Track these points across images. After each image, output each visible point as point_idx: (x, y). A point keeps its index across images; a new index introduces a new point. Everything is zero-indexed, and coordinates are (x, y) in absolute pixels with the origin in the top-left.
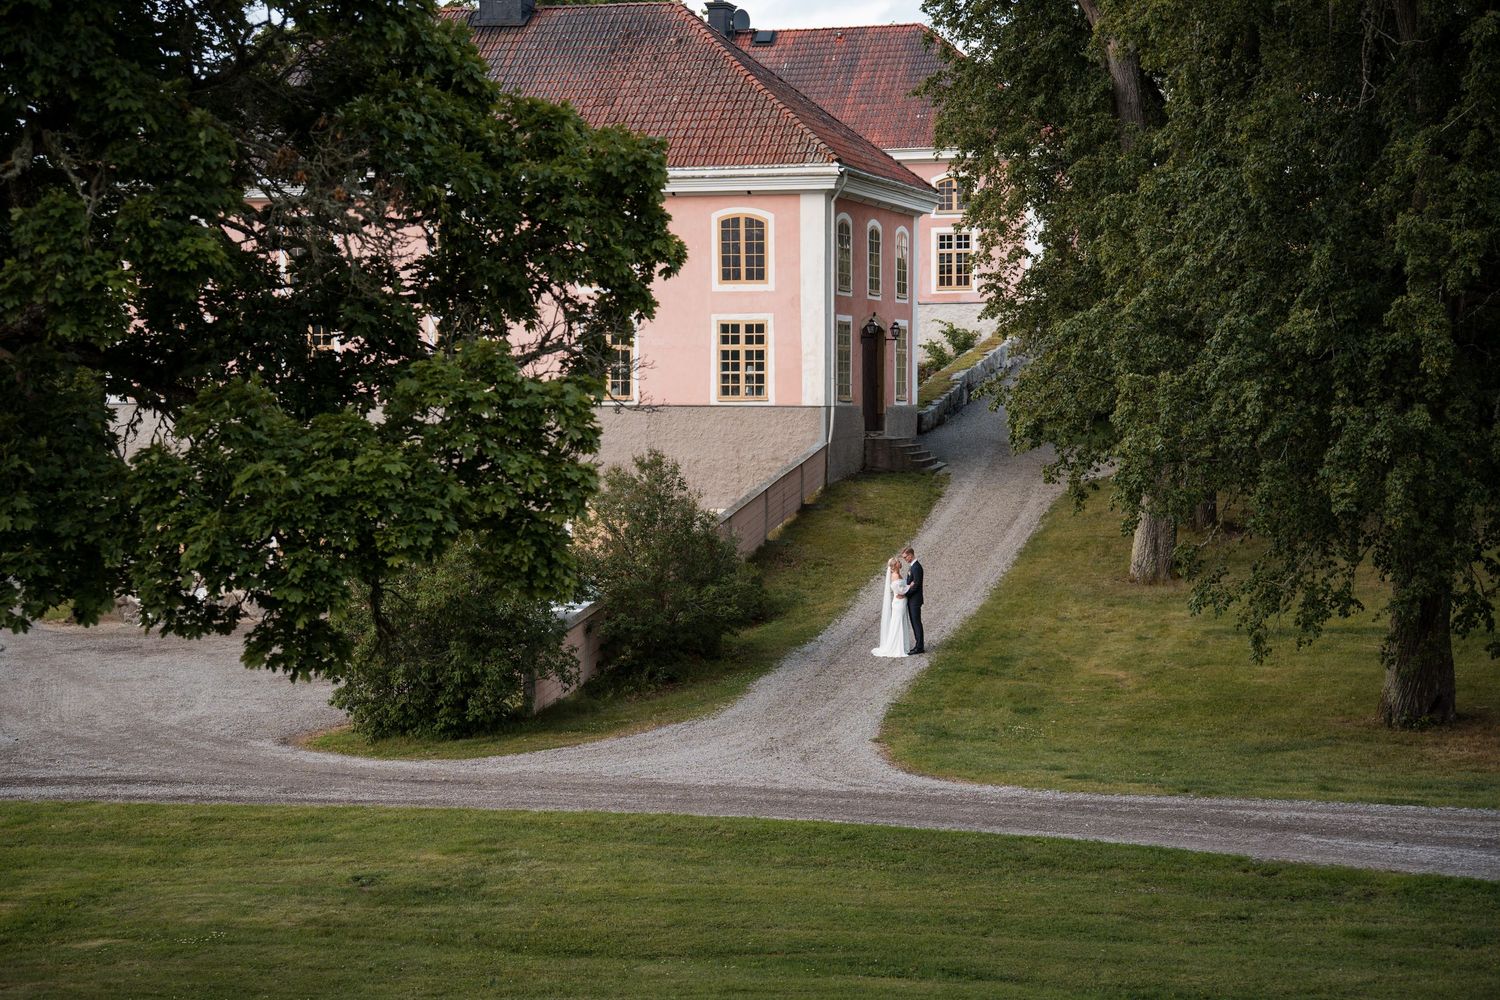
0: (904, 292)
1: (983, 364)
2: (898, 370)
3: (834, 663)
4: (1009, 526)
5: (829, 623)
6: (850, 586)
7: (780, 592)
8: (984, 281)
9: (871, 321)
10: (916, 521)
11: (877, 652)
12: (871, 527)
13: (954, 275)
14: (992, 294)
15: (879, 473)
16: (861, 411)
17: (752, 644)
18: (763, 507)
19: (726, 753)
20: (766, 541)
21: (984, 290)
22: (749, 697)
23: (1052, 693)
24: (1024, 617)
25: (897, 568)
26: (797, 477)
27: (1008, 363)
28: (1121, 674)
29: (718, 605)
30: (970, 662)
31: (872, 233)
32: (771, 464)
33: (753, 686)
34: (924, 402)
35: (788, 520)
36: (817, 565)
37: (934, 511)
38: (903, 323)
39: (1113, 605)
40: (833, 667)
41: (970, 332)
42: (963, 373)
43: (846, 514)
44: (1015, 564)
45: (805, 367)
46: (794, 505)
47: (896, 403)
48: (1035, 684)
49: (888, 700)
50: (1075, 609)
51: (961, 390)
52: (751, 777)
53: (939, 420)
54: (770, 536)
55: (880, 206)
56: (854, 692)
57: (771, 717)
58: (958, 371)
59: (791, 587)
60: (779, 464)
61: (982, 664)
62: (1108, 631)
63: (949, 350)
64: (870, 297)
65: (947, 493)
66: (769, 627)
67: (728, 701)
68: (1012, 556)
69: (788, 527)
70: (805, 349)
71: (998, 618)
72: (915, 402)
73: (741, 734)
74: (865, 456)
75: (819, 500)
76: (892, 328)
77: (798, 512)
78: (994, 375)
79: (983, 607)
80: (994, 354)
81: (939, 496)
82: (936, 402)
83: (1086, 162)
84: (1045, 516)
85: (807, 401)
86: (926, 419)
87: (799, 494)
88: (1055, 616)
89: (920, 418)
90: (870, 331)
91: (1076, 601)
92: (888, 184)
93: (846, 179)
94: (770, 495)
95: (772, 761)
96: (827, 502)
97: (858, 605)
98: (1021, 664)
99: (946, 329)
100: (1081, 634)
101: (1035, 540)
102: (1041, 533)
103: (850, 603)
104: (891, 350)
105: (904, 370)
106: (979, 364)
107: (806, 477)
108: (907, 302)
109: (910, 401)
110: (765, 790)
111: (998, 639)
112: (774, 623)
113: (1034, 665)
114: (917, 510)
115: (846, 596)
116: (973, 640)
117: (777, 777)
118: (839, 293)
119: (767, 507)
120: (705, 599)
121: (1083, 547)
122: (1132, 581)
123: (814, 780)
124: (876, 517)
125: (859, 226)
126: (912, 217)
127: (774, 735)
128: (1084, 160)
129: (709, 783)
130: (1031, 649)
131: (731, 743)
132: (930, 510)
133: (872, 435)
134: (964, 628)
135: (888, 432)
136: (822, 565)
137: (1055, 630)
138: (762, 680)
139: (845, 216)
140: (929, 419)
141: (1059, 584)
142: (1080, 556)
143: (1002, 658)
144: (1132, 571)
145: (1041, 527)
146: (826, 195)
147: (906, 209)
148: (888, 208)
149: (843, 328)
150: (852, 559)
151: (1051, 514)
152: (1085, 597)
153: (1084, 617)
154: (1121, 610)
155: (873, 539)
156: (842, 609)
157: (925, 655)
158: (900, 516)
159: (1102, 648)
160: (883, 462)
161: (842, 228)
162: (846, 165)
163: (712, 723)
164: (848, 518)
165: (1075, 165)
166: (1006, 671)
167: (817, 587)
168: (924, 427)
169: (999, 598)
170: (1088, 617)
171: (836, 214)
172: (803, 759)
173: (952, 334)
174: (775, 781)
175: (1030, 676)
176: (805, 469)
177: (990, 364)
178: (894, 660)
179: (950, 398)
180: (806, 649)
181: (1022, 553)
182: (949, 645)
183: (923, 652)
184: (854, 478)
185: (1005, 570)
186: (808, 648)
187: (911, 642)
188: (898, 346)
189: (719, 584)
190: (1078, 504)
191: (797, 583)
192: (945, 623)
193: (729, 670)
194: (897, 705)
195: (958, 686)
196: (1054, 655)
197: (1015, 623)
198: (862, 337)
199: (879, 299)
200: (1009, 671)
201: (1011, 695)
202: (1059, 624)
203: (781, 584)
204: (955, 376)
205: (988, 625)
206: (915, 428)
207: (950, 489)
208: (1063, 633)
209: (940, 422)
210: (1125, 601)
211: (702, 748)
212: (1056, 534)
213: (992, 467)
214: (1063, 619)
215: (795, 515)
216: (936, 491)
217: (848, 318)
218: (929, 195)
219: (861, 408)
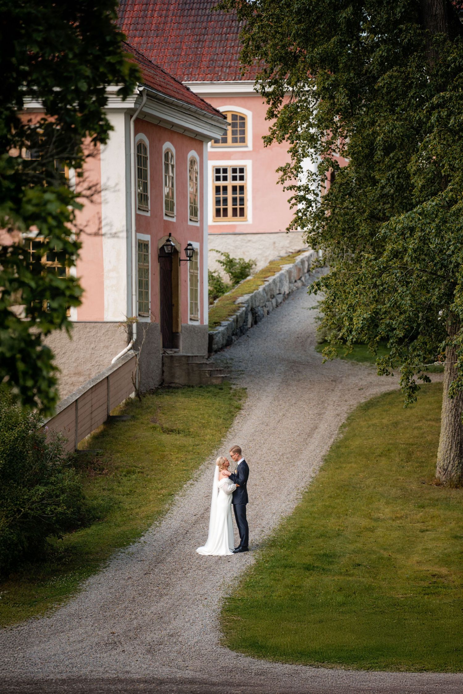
0: (196, 215)
1: (264, 289)
2: (191, 290)
3: (161, 562)
4: (310, 435)
5: (149, 525)
6: (164, 492)
7: (96, 498)
8: (292, 193)
9: (168, 240)
10: (220, 431)
11: (203, 551)
12: (177, 437)
13: (230, 207)
14: (301, 206)
15: (178, 388)
16: (159, 328)
17: (74, 547)
18: (73, 417)
19: (69, 648)
20: (76, 451)
21: (294, 201)
22: (82, 596)
23: (380, 588)
24: (339, 517)
25: (225, 465)
26: (102, 391)
27: (286, 289)
28: (444, 571)
29: (47, 505)
30: (295, 559)
31: (167, 155)
32: (74, 379)
33: (84, 585)
34: (215, 324)
35: (96, 431)
36: (129, 472)
37: (235, 422)
38: (196, 245)
39: (423, 507)
40: (161, 566)
41: (247, 261)
42: (246, 297)
43: (152, 424)
44: (322, 469)
45: (107, 283)
46: (101, 417)
47: (190, 323)
48: (362, 580)
49: (221, 594)
50: (387, 510)
51: (246, 313)
52: (101, 669)
53: (227, 341)
54: (80, 447)
55: (174, 129)
56: (186, 588)
57: (108, 614)
58: (242, 295)
59: (105, 493)
60: (81, 379)
61: (308, 560)
62: (422, 531)
63: (226, 279)
64: (166, 218)
65: (246, 406)
66: (89, 531)
67: (60, 600)
68: (318, 463)
69: (96, 438)
70: (107, 266)
71: (314, 518)
72: (206, 322)
73: (81, 631)
74: (163, 372)
75: (124, 413)
76: (186, 249)
77: (105, 423)
78: (274, 301)
79: (297, 508)
80: (274, 281)
81: (239, 408)
82: (225, 323)
83: (396, 74)
84: (343, 426)
85: (109, 317)
86: (216, 339)
87: (105, 407)
88: (369, 516)
89: (211, 338)
90: (167, 250)
91: (387, 503)
92: (181, 107)
93: (145, 98)
94: (80, 405)
95: (119, 654)
96: (132, 414)
97: (175, 508)
98: (344, 560)
99: (223, 258)
100: (396, 534)
101: (338, 447)
102: (341, 441)
103: (167, 506)
104: (185, 270)
105: (196, 290)
106: (261, 289)
107: (112, 389)
108: (198, 224)
109: (202, 322)
110: (120, 681)
111: (318, 538)
112: (93, 527)
113: (357, 562)
114: (220, 421)
115: (162, 501)
116: (294, 538)
117: (128, 669)
118: (139, 212)
119: (77, 417)
120: (34, 499)
121: (386, 453)
122: (438, 484)
123: (166, 669)
124: (181, 428)
125: (155, 147)
126: (201, 142)
127: (114, 630)
128: (393, 71)
129: (59, 677)
130: (352, 547)
131: (71, 639)
132: (232, 420)
133: (170, 352)
134: (283, 528)
135: (182, 350)
136: (134, 473)
137: (372, 530)
138: (92, 580)
139: (142, 136)
140: (219, 340)
141: (368, 487)
142: (384, 462)
143: (325, 555)
144: (437, 475)
145: (341, 436)
146: (126, 114)
147: (197, 134)
148: (181, 131)
149: (142, 246)
150: (162, 467)
151: (349, 424)
152: (396, 498)
153: (396, 517)
154: (432, 511)
155: (181, 448)
156: (160, 513)
157: (250, 553)
158: (204, 426)
159: (420, 547)
160: (180, 378)
161: (140, 147)
162: (145, 85)
163: (48, 621)
164: (154, 428)
165: (385, 76)
166: (331, 567)
167: (131, 493)
168: (215, 347)
169: (312, 500)
170: (402, 517)
171: (136, 134)
172: (149, 651)
173: (229, 264)
174: (127, 672)
175: (356, 571)
176: (111, 381)
177: (271, 290)
178: (220, 558)
179: (236, 321)
180: (130, 550)
181: (326, 460)
182: (272, 543)
183: (247, 550)
184: (154, 392)
185: (313, 475)
186: (132, 548)
187: (235, 541)
188: (191, 267)
189: (46, 484)
190: (410, 396)
191: (111, 490)
192: (264, 523)
193: (55, 572)
194: (231, 599)
195: (288, 581)
196: (375, 552)
197: (332, 523)
198: (160, 257)
199: (174, 220)
200: (335, 567)
201: (340, 590)
202: (374, 524)
203: (95, 490)
204: (240, 300)
205: (307, 525)
206: (206, 347)
207: (247, 403)
208: (379, 532)
209: (229, 343)
210: (434, 503)
211: (43, 645)
212: (357, 442)
213: (286, 382)
214: (377, 520)
215: (102, 427)
216: (236, 404)
217: (147, 238)
218: (218, 121)
219: (159, 325)
